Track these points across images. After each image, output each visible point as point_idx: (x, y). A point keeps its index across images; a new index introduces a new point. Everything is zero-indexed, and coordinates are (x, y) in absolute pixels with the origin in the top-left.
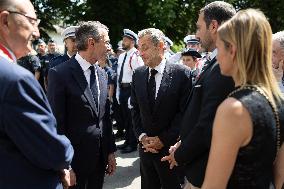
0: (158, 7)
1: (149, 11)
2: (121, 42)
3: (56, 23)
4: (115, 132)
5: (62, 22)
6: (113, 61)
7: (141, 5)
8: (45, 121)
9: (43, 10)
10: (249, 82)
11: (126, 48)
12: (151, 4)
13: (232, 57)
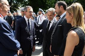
0: (50, 2)
1: (47, 3)
2: (38, 12)
3: (19, 7)
4: (36, 39)
5: (21, 6)
6: (35, 18)
7: (44, 1)
8: (10, 35)
9: (15, 3)
10: (77, 26)
11: (40, 14)
12: (47, 1)
13: (72, 17)
